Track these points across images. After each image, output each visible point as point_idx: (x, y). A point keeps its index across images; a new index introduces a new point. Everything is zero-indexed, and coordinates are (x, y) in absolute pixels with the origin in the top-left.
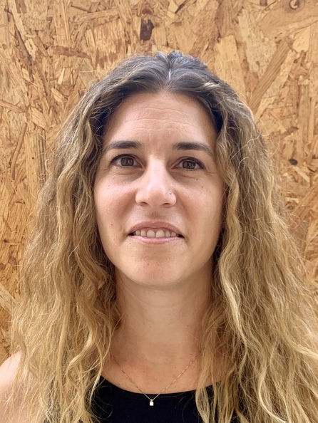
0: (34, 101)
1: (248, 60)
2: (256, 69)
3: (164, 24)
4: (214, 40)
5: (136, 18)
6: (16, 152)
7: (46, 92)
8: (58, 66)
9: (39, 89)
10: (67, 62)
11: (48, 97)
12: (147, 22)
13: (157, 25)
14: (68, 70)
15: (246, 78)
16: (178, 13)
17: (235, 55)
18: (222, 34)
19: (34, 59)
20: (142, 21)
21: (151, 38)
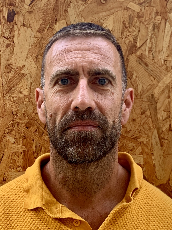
3: (22, 12)
4: (53, 23)
5: (5, 8)
12: (11, 11)
13: (18, 13)
16: (31, 5)
18: (58, 19)
20: (9, 10)
21: (14, 21)
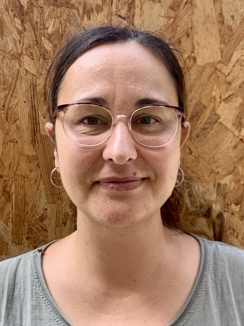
0: (26, 49)
1: (224, 14)
2: (230, 22)
6: (9, 96)
7: (36, 41)
8: (48, 16)
9: (30, 38)
10: (57, 13)
11: (38, 46)
14: (57, 21)
15: (221, 30)
17: (212, 9)
19: (25, 10)
